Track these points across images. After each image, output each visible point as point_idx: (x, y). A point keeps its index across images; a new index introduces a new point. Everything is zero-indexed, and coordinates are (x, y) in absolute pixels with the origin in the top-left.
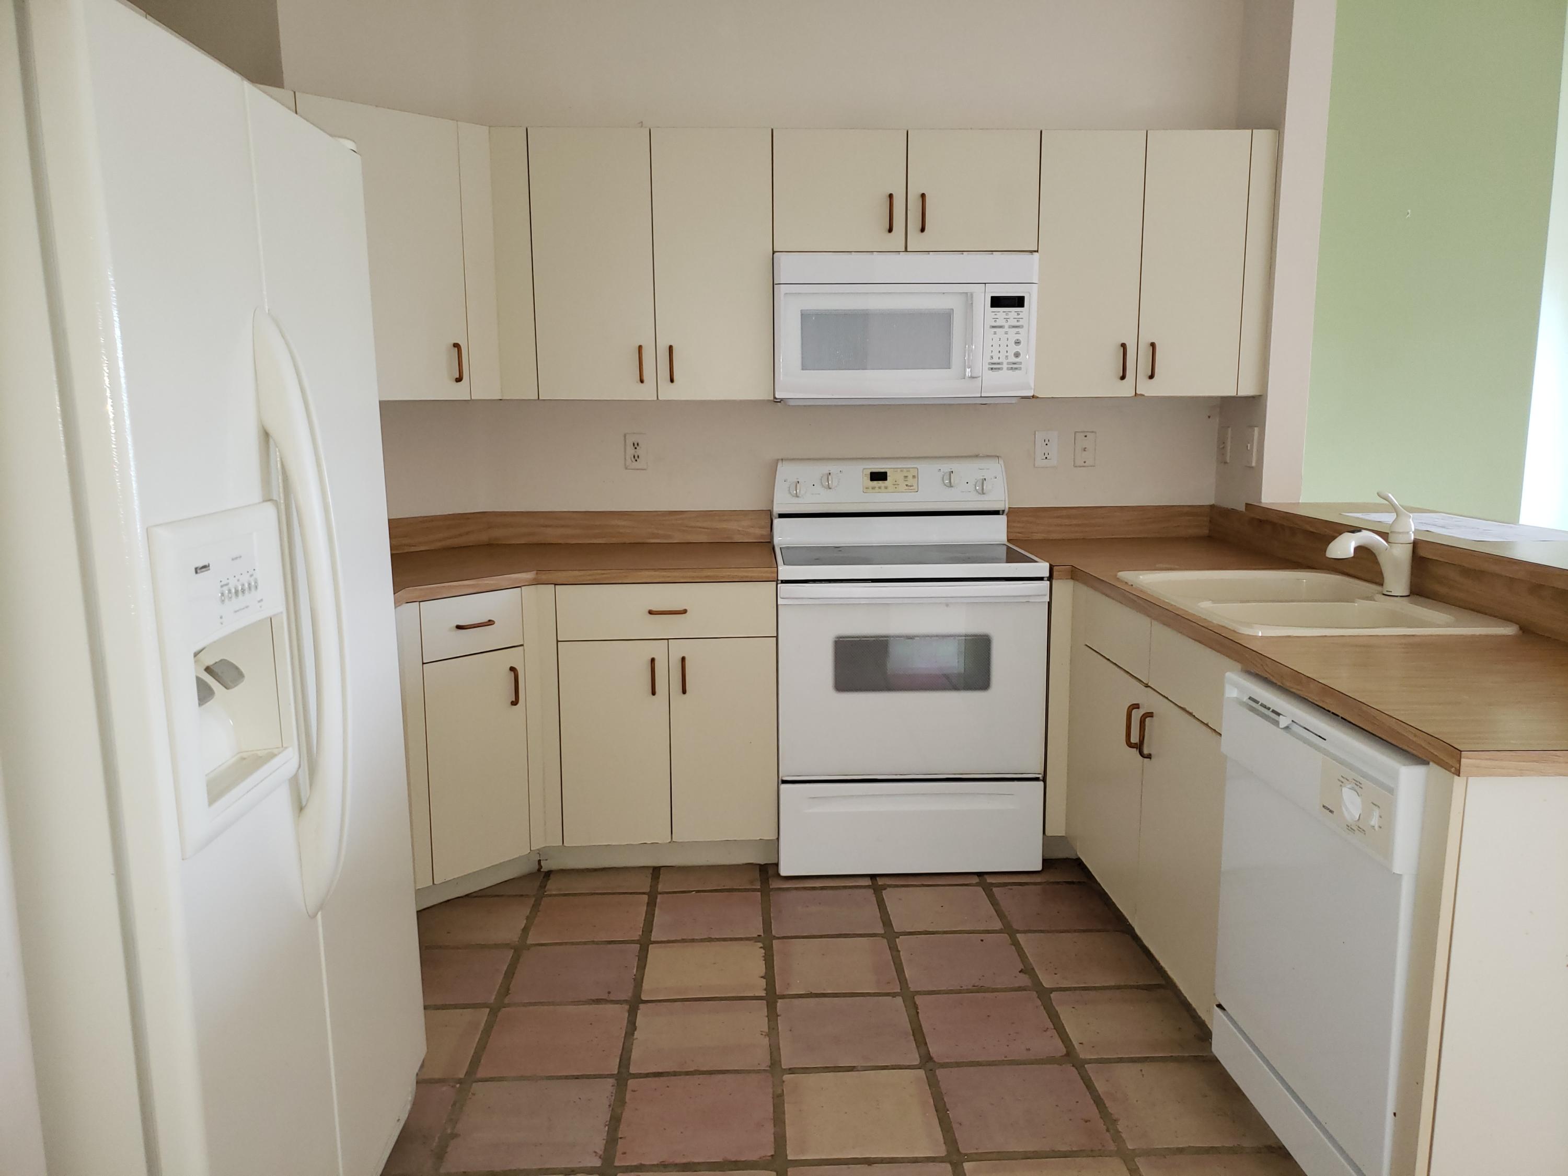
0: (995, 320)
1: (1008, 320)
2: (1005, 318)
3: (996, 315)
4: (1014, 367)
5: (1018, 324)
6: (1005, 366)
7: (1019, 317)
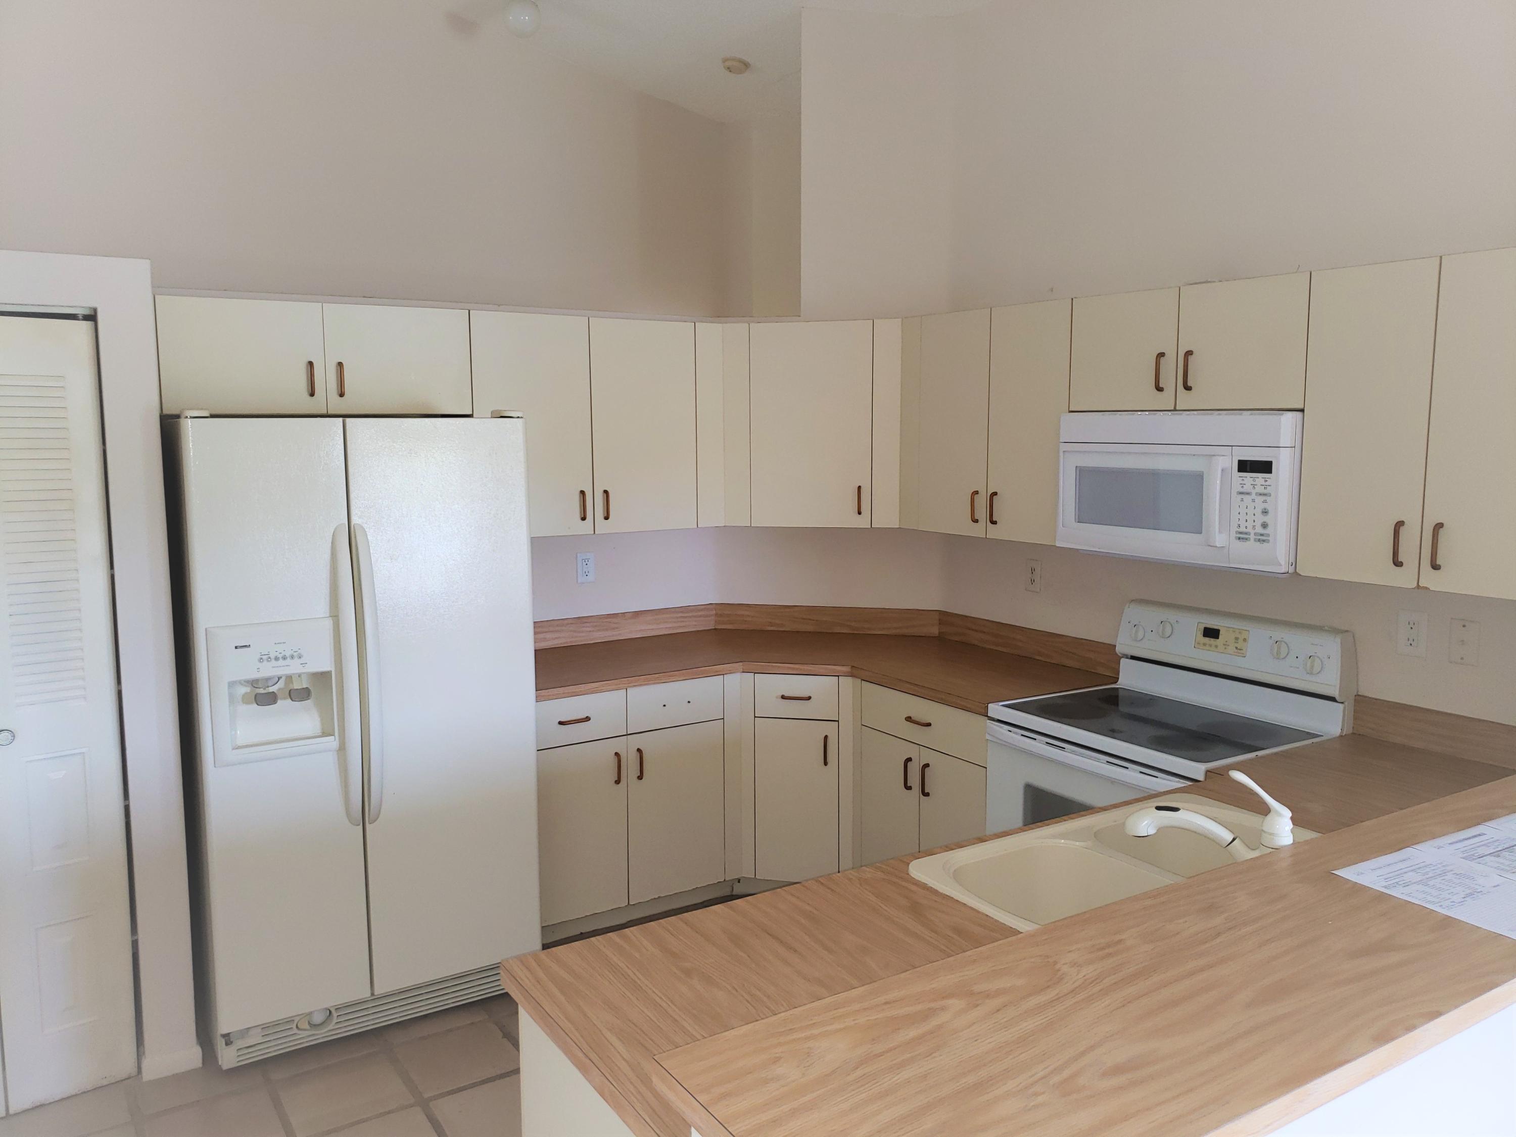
0: (1243, 485)
1: (1255, 486)
2: (1251, 485)
3: (1243, 480)
4: (1262, 539)
5: (1265, 491)
6: (1252, 537)
7: (1267, 483)
